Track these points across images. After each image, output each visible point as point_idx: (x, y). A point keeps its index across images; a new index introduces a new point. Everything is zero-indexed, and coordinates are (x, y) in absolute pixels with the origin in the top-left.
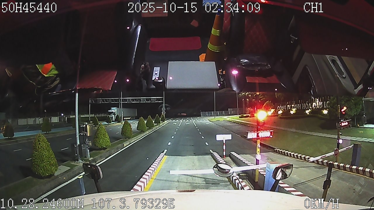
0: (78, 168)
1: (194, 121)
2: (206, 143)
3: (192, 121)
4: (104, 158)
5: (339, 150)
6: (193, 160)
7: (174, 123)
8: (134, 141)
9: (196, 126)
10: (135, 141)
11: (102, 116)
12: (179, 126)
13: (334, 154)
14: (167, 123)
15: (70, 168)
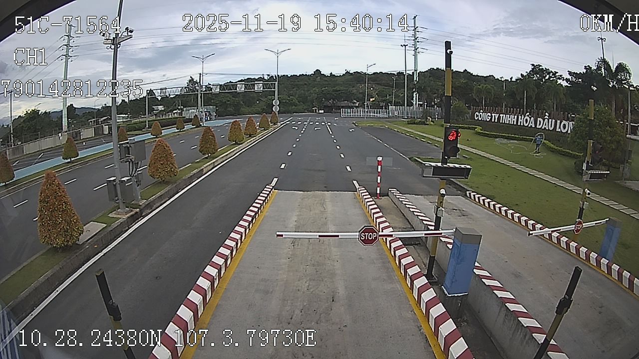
0: (119, 223)
1: (329, 124)
2: (348, 168)
3: (325, 124)
4: (168, 199)
5: (584, 224)
6: (323, 201)
7: (293, 127)
8: (222, 163)
9: (331, 133)
10: (224, 161)
11: (170, 117)
12: (302, 132)
13: (573, 229)
14: (282, 126)
15: (105, 225)
